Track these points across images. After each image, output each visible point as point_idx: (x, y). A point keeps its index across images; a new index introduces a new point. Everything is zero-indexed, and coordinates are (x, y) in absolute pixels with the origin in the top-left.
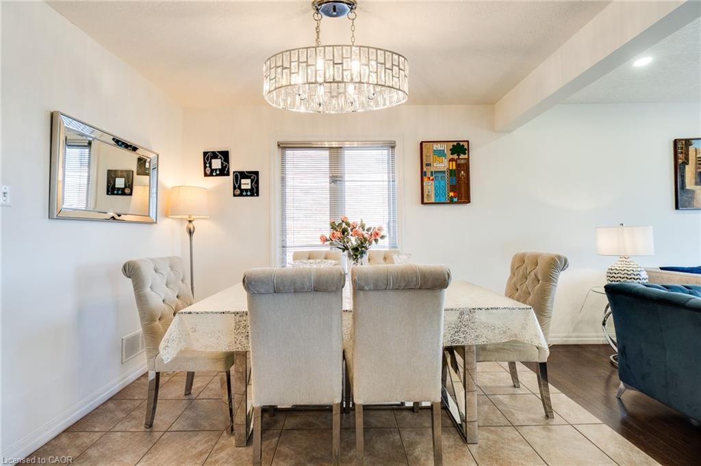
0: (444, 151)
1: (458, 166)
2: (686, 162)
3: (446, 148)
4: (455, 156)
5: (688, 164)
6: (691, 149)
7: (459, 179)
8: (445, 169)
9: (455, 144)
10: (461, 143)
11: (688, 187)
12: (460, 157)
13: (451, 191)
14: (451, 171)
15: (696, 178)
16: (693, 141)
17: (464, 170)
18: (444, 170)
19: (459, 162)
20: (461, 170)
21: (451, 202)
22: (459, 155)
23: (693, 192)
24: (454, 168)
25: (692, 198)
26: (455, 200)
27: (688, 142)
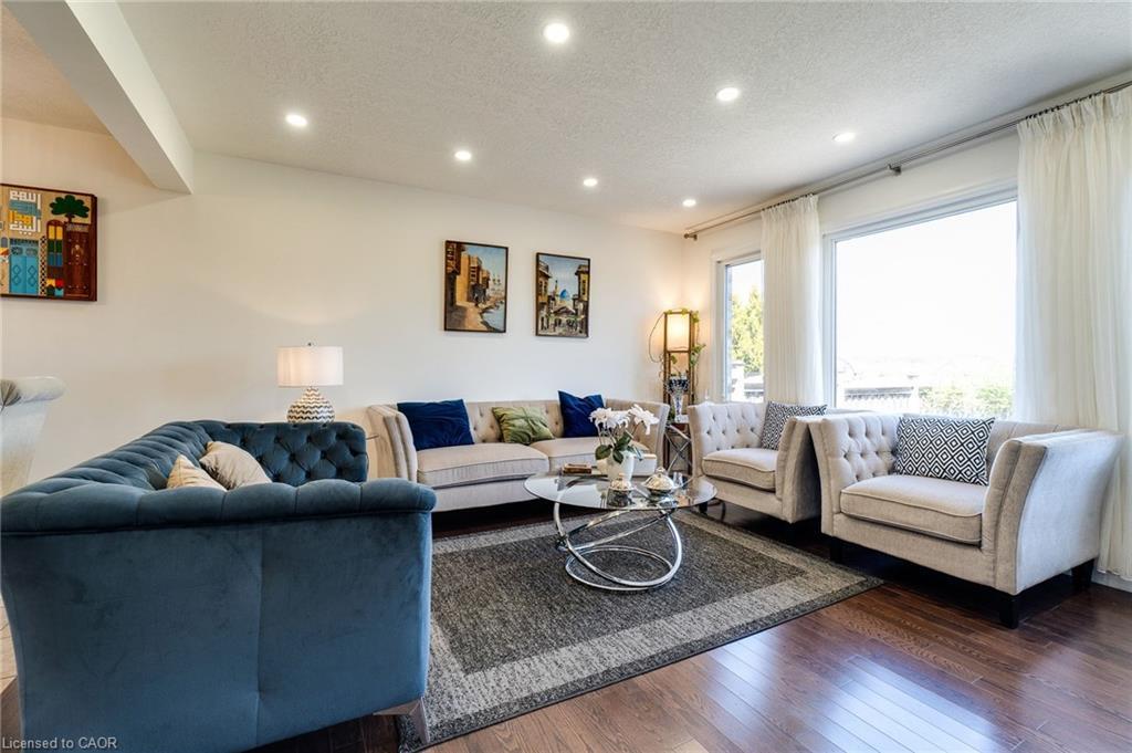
0: (36, 205)
1: (67, 234)
2: (457, 272)
3: (42, 203)
4: (63, 218)
5: (459, 274)
6: (464, 255)
7: (70, 257)
8: (38, 238)
9: (63, 196)
10: (77, 197)
11: (459, 303)
12: (73, 220)
13: (50, 277)
14: (51, 243)
15: (468, 293)
16: (467, 246)
17: (80, 244)
18: (33, 238)
19: (70, 228)
20: (74, 243)
21: (50, 295)
22: (70, 216)
23: (464, 309)
24: (60, 237)
25: (464, 317)
26: (60, 293)
27: (460, 246)
